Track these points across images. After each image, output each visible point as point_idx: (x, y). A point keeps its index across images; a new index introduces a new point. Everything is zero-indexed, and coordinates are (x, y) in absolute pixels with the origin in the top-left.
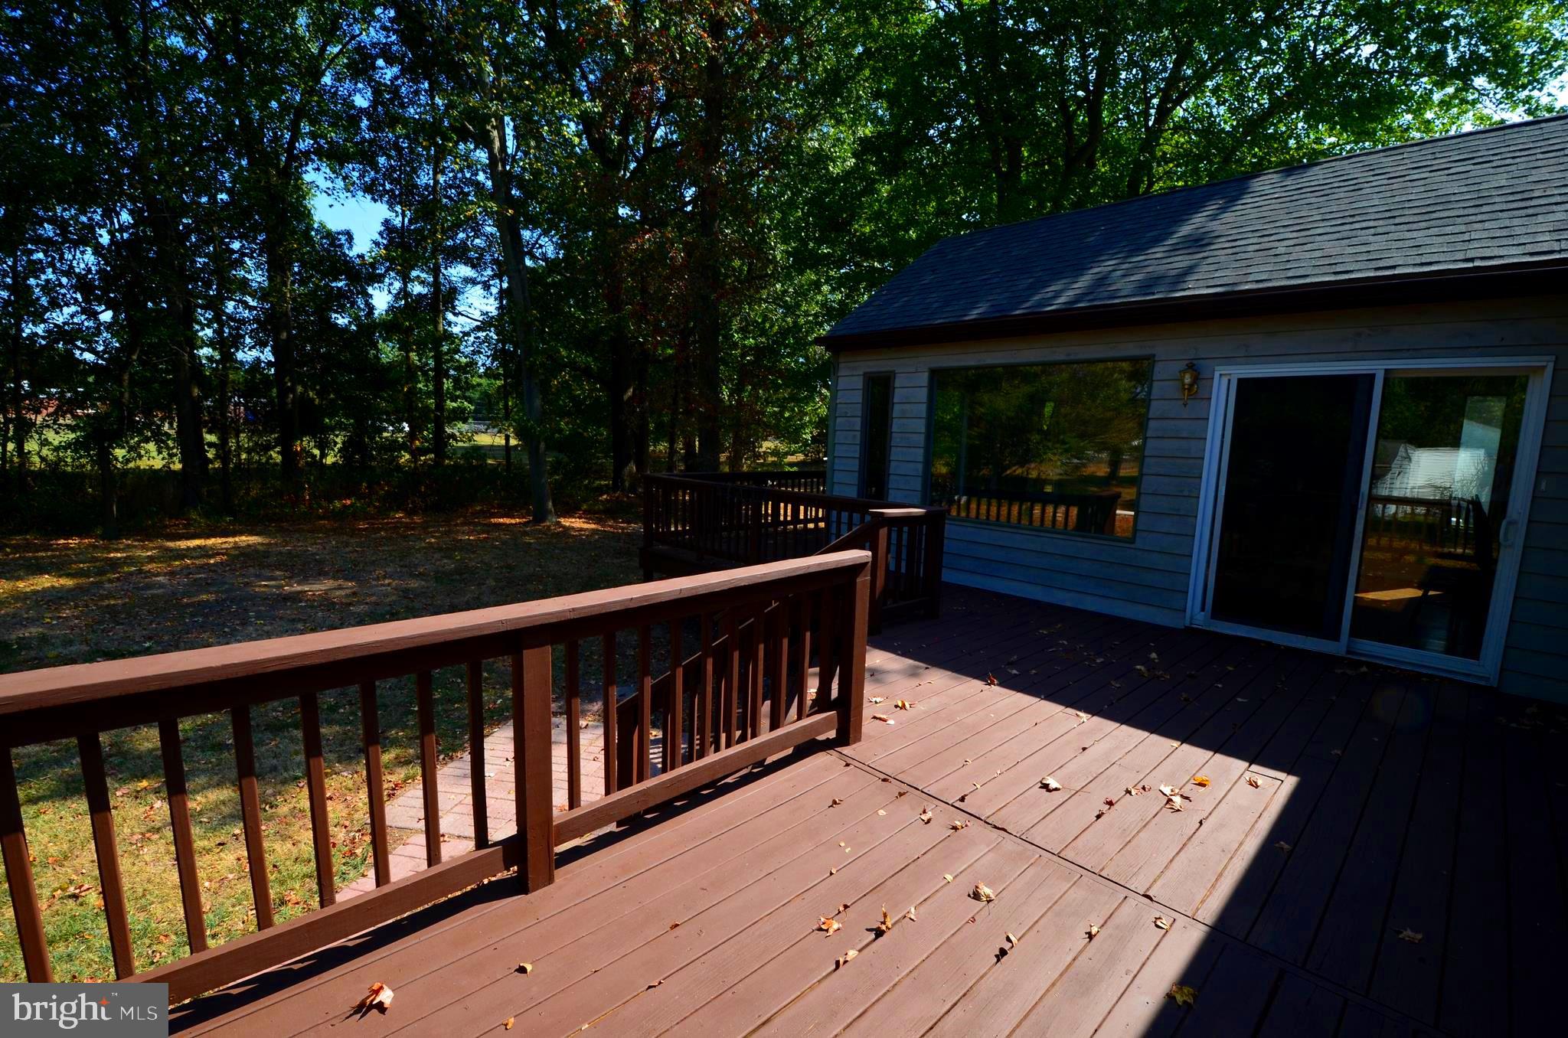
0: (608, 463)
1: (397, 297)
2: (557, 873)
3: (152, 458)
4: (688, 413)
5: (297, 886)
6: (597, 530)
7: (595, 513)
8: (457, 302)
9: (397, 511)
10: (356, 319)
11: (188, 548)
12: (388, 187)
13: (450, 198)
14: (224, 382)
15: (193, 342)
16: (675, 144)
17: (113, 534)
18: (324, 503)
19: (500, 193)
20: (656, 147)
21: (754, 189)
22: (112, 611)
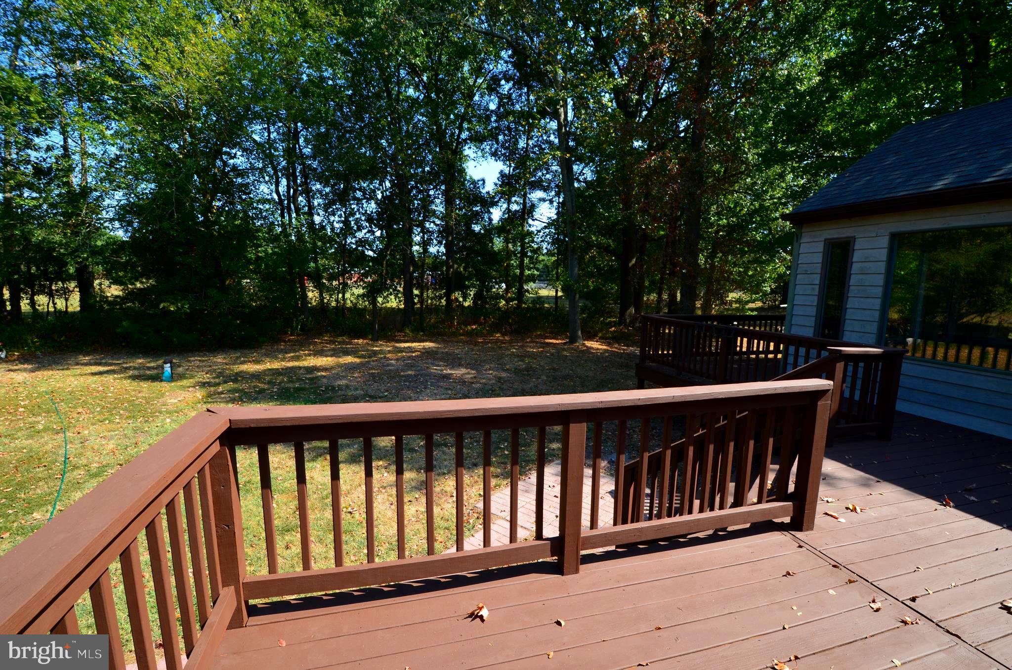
0: (617, 308)
1: (504, 213)
2: (582, 568)
3: (393, 303)
4: (673, 274)
5: (442, 533)
6: (608, 350)
7: (606, 339)
8: (534, 213)
9: (497, 333)
10: (484, 227)
11: (404, 348)
12: (503, 151)
13: (534, 153)
14: (423, 264)
15: (410, 244)
16: (675, 93)
17: (375, 339)
18: (463, 327)
19: (563, 146)
20: (661, 98)
21: (733, 113)
22: (373, 375)
